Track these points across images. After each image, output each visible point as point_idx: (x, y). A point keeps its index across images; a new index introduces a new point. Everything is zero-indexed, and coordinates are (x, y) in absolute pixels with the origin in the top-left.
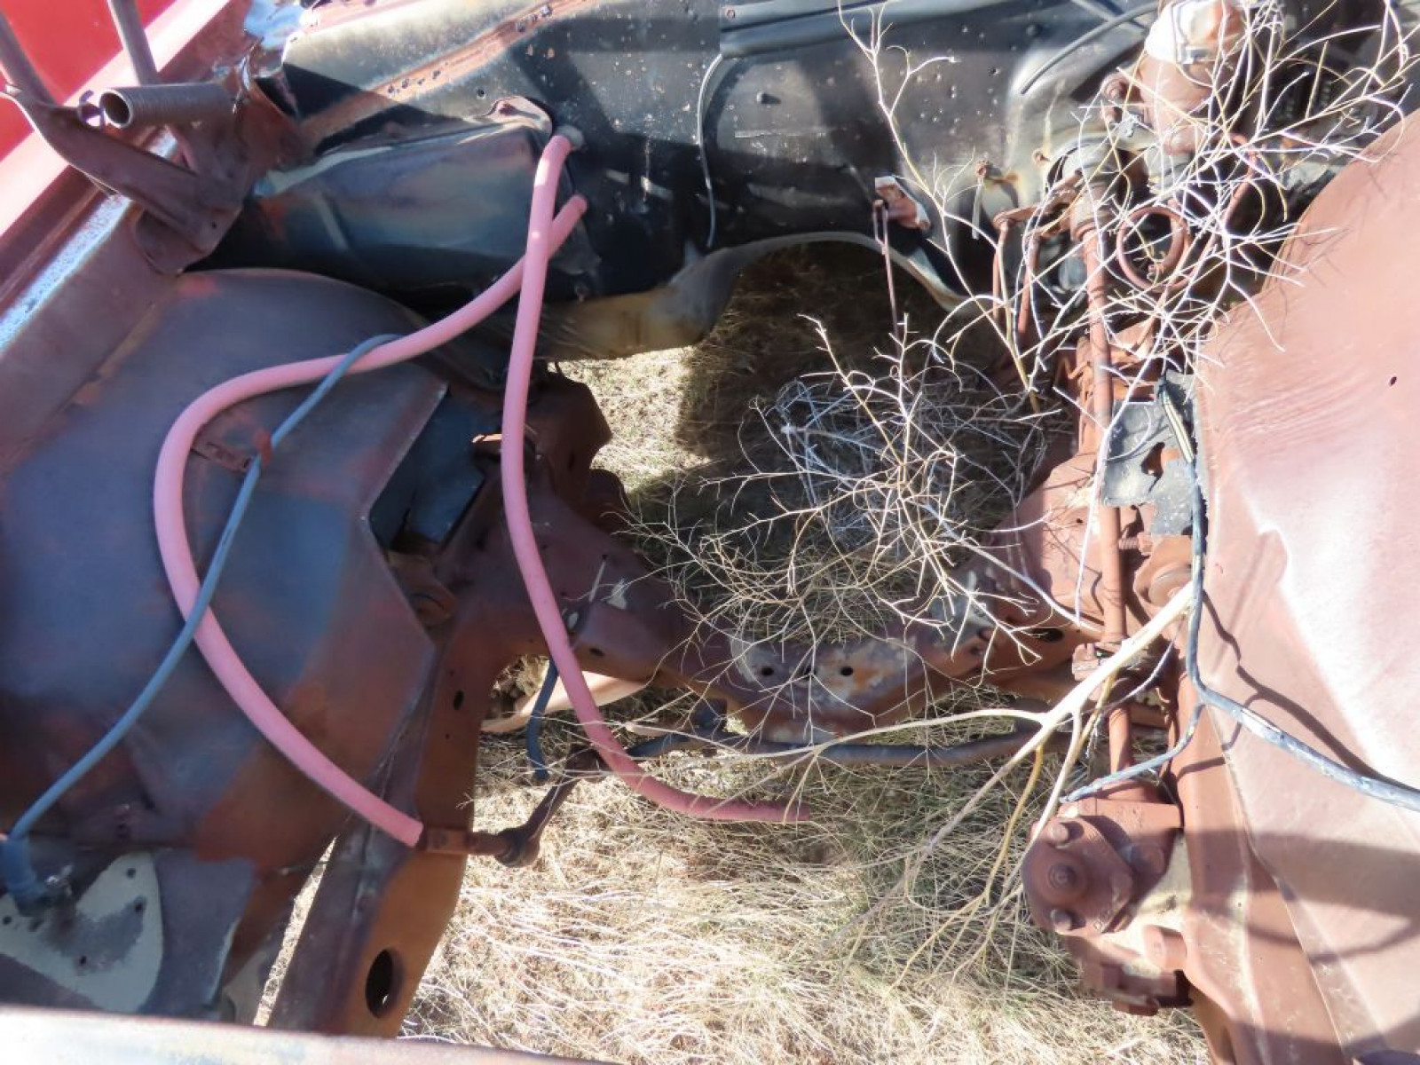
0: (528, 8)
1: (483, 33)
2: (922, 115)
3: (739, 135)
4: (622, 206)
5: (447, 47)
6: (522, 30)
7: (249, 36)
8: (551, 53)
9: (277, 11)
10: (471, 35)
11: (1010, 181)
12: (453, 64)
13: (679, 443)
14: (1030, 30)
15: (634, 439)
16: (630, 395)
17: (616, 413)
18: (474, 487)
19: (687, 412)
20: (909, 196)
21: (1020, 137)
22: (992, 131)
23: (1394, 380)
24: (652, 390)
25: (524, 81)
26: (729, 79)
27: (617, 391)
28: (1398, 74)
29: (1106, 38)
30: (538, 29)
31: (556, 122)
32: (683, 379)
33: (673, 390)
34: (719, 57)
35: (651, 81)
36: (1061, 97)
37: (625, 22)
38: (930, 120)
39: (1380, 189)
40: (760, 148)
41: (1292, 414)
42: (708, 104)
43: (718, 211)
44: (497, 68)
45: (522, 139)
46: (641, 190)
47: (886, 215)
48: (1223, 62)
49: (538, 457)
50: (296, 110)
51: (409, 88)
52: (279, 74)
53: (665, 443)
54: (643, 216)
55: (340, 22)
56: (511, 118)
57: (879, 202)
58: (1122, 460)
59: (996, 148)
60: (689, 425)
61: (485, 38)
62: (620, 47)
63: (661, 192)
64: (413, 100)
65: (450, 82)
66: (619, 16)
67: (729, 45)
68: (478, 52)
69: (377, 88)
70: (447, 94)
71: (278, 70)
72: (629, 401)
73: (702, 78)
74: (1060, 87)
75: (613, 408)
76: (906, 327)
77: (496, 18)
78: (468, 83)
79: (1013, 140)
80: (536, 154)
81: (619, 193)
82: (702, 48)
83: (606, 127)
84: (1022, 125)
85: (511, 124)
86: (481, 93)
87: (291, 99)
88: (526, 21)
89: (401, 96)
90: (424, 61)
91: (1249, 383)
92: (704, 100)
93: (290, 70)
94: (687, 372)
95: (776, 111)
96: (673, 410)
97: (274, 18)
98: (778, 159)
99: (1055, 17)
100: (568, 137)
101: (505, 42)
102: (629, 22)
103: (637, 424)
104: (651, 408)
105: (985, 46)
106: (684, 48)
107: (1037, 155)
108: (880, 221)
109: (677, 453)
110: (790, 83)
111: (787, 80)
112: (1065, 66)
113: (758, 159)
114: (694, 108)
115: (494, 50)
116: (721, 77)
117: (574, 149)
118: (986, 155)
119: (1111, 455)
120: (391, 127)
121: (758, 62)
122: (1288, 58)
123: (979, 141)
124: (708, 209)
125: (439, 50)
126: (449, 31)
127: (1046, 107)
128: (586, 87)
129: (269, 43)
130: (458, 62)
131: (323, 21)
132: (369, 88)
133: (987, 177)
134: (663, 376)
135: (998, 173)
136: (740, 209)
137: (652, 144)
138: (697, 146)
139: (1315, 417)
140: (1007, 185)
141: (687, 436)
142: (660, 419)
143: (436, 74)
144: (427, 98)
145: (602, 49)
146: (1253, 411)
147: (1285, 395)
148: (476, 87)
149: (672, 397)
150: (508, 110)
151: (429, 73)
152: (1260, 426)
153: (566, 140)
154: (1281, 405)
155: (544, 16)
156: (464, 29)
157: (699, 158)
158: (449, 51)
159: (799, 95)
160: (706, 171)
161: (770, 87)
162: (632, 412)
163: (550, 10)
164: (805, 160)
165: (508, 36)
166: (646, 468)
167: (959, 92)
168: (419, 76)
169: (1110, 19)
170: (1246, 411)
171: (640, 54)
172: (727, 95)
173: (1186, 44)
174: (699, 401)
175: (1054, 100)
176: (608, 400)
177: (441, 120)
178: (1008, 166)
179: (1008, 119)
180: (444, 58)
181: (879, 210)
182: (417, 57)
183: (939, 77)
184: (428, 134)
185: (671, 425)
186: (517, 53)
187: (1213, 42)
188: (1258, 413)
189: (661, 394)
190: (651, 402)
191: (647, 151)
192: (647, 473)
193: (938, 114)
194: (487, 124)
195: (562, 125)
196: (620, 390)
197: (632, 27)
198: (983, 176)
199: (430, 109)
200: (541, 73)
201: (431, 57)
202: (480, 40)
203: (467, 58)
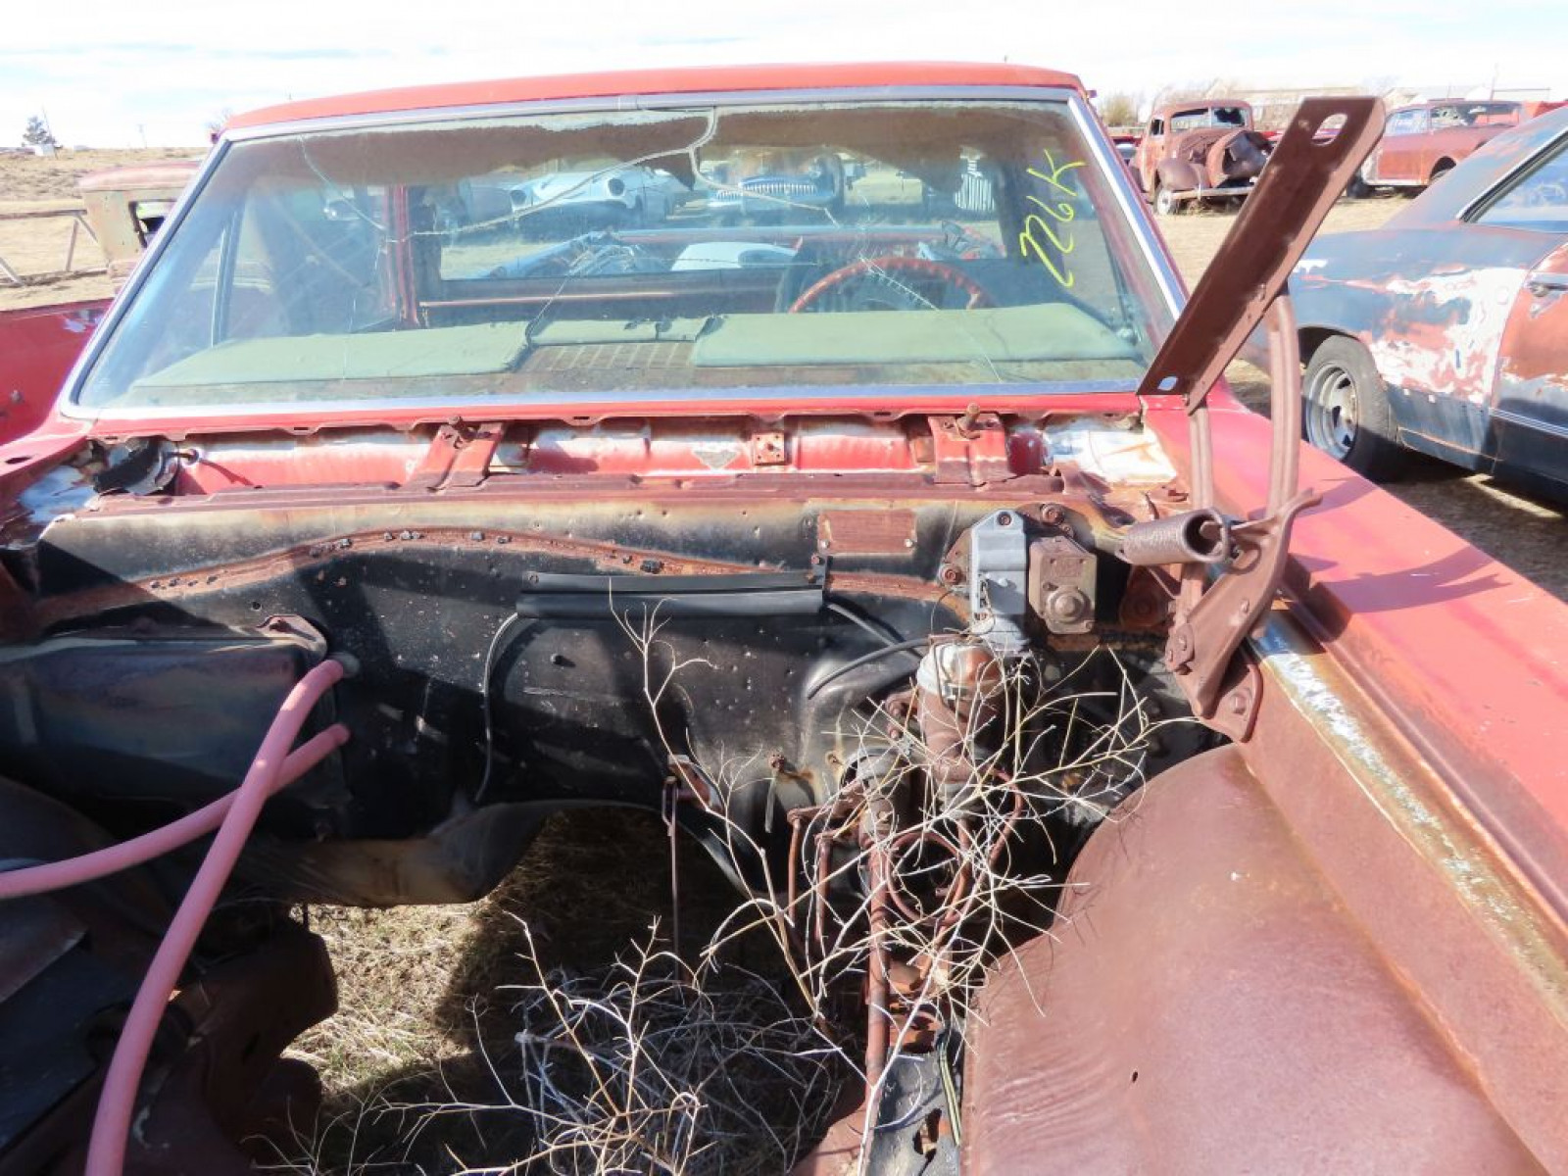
0: (327, 538)
1: (274, 551)
2: (718, 702)
3: (528, 690)
4: (389, 743)
5: (230, 557)
6: (316, 556)
7: (19, 507)
8: (342, 582)
9: (72, 489)
10: (260, 551)
11: (805, 777)
12: (233, 574)
13: (438, 1023)
14: (821, 641)
15: (382, 1011)
16: (398, 951)
17: (372, 972)
18: (73, 1081)
19: (459, 981)
20: (702, 778)
21: (812, 737)
22: (786, 727)
23: (1135, 1076)
24: (426, 947)
25: (308, 602)
26: (526, 637)
27: (384, 944)
28: (1140, 737)
29: (890, 660)
30: (335, 558)
31: (332, 648)
32: (467, 938)
33: (452, 950)
34: (516, 615)
35: (443, 623)
36: (850, 706)
37: (425, 567)
38: (725, 707)
39: (1125, 851)
40: (548, 706)
41: (1045, 1102)
42: (499, 656)
43: (495, 764)
44: (281, 585)
45: (287, 657)
46: (415, 729)
47: (677, 793)
48: (982, 703)
49: (193, 1041)
50: (37, 587)
51: (177, 587)
52: (31, 549)
53: (419, 1021)
54: (410, 755)
55: (119, 514)
56: (283, 635)
57: (671, 779)
58: (894, 1129)
59: (791, 745)
60: (457, 999)
61: (275, 556)
62: (416, 588)
63: (435, 734)
64: (178, 599)
65: (225, 589)
66: (420, 561)
67: (525, 606)
68: (264, 568)
69: (140, 582)
70: (217, 600)
71: (32, 545)
72: (394, 958)
73: (496, 630)
74: (848, 697)
75: (371, 965)
76: (654, 933)
77: (291, 540)
78: (243, 594)
79: (806, 739)
80: (299, 675)
81: (389, 729)
82: (500, 604)
83: (387, 659)
84: (814, 726)
85: (281, 640)
86: (256, 605)
87: (35, 576)
88: (322, 549)
89: (165, 593)
90: (202, 565)
91: (1009, 1052)
92: (496, 649)
93: (46, 548)
94: (475, 929)
95: (570, 674)
96: (444, 976)
97: (62, 495)
98: (568, 722)
99: (845, 634)
100: (342, 664)
101: (294, 563)
102: (429, 567)
103: (393, 991)
104: (418, 970)
105: (780, 649)
106: (482, 600)
107: (830, 757)
108: (669, 798)
109: (431, 1038)
110: (587, 650)
111: (583, 648)
112: (852, 679)
113: (546, 717)
114: (483, 657)
115: (284, 568)
116: (517, 632)
117: (347, 676)
118: (781, 749)
119: (880, 1121)
120: (144, 622)
121: (555, 626)
122: (1044, 707)
123: (773, 736)
124: (484, 757)
125: (221, 557)
126: (237, 543)
127: (836, 713)
128: (374, 618)
129: (36, 517)
130: (239, 573)
131: (106, 509)
132: (131, 580)
133: (781, 770)
134: (447, 929)
135: (793, 769)
136: (523, 764)
137: (433, 684)
138: (482, 695)
139: (1065, 1110)
140: (803, 781)
141: (450, 1016)
142: (425, 986)
143: (212, 579)
144: (194, 600)
145: (396, 587)
146: (1008, 1091)
147: (1040, 1075)
148: (254, 599)
149: (447, 960)
150: (282, 627)
151: (204, 577)
152: (1011, 1114)
153: (340, 667)
154: (1035, 1087)
155: (342, 547)
156: (254, 544)
157: (483, 707)
158: (233, 560)
159: (595, 663)
160: (488, 722)
161: (566, 651)
162: (391, 973)
163: (350, 543)
164: (596, 726)
165: (299, 559)
166: (385, 1054)
167: (755, 685)
168: (192, 578)
169: (891, 645)
170: (1002, 1089)
171: (435, 598)
172: (522, 650)
173: (949, 681)
174: (478, 968)
175: (843, 709)
176: (368, 954)
177: (204, 624)
178: (803, 762)
179: (801, 718)
180: (224, 566)
181: (670, 787)
182: (195, 560)
183: (735, 668)
184: (185, 636)
185: (436, 996)
186: (306, 576)
187: (971, 683)
188: (1013, 1096)
189: (434, 954)
190: (420, 962)
191: (428, 691)
192: (385, 1060)
193: (733, 703)
194: (256, 636)
195: (338, 650)
196: (388, 942)
197: (432, 573)
198: (777, 769)
199: (195, 611)
200: (328, 597)
201: (210, 563)
202: (269, 558)
203: (252, 570)
